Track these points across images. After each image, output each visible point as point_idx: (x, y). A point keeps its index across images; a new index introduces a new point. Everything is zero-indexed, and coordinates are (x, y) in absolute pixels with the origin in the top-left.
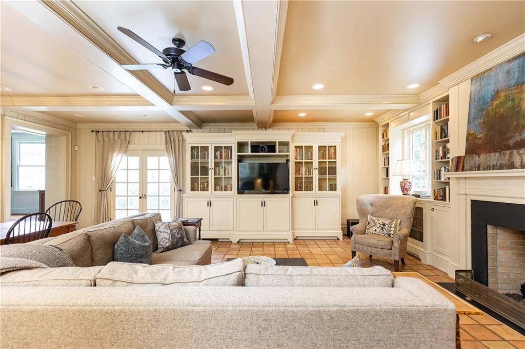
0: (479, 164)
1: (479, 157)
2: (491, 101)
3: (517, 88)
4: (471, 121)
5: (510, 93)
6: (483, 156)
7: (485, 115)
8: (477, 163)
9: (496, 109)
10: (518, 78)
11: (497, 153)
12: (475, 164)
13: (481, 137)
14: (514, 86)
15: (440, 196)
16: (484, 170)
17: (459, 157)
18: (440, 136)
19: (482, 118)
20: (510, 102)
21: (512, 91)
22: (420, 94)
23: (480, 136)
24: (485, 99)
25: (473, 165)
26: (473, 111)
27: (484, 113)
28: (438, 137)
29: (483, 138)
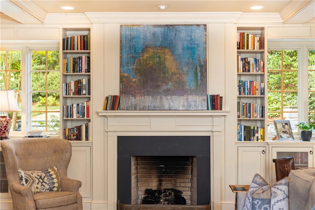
0: (136, 104)
1: (135, 98)
2: (142, 53)
3: (161, 49)
4: (124, 65)
5: (157, 51)
6: (138, 98)
7: (137, 62)
8: (133, 103)
9: (146, 60)
10: (162, 42)
11: (150, 97)
12: (132, 105)
13: (136, 81)
14: (159, 47)
15: (74, 136)
16: (140, 110)
17: (114, 96)
18: (72, 69)
19: (135, 65)
20: (158, 58)
21: (158, 50)
22: (49, 13)
23: (134, 80)
24: (136, 49)
25: (130, 105)
26: (125, 56)
27: (136, 61)
28: (69, 69)
29: (137, 83)
